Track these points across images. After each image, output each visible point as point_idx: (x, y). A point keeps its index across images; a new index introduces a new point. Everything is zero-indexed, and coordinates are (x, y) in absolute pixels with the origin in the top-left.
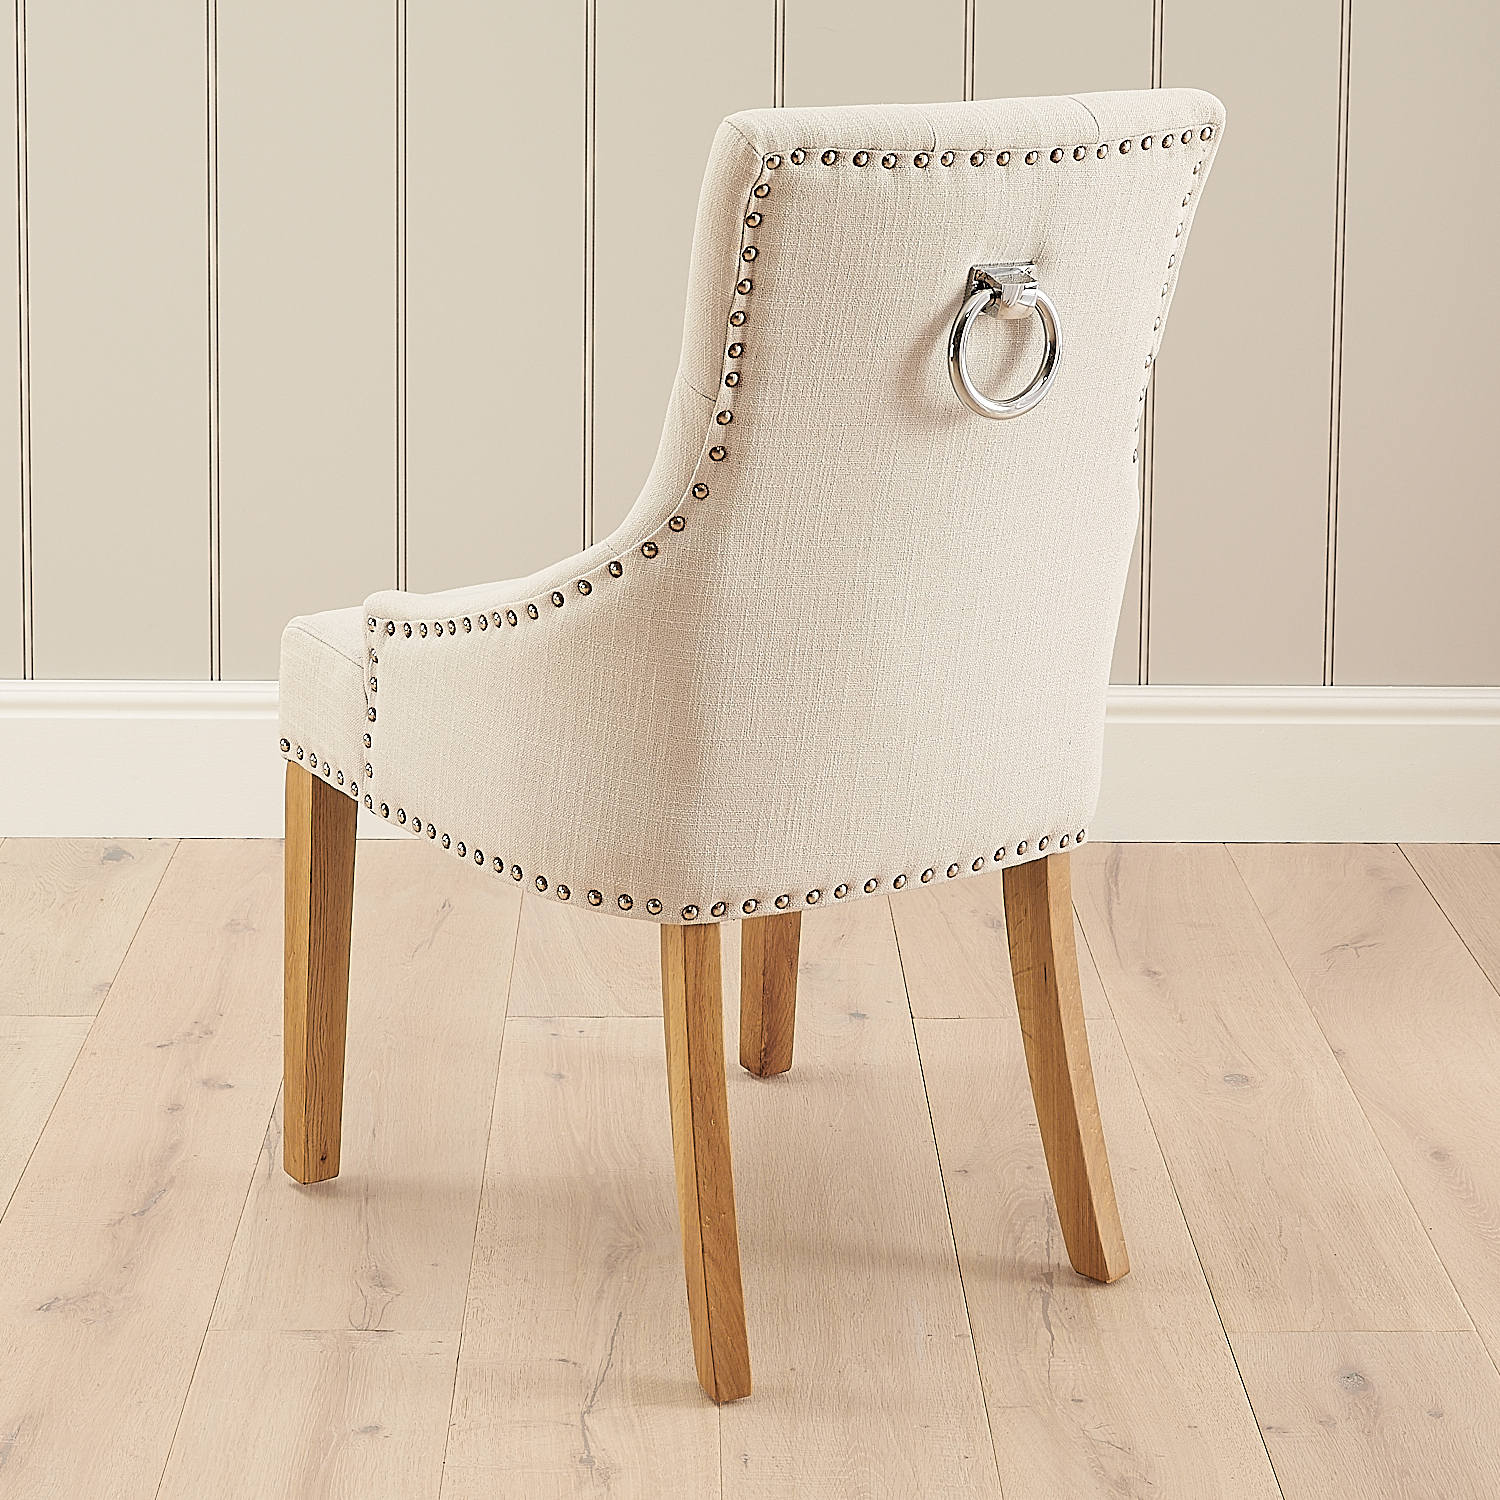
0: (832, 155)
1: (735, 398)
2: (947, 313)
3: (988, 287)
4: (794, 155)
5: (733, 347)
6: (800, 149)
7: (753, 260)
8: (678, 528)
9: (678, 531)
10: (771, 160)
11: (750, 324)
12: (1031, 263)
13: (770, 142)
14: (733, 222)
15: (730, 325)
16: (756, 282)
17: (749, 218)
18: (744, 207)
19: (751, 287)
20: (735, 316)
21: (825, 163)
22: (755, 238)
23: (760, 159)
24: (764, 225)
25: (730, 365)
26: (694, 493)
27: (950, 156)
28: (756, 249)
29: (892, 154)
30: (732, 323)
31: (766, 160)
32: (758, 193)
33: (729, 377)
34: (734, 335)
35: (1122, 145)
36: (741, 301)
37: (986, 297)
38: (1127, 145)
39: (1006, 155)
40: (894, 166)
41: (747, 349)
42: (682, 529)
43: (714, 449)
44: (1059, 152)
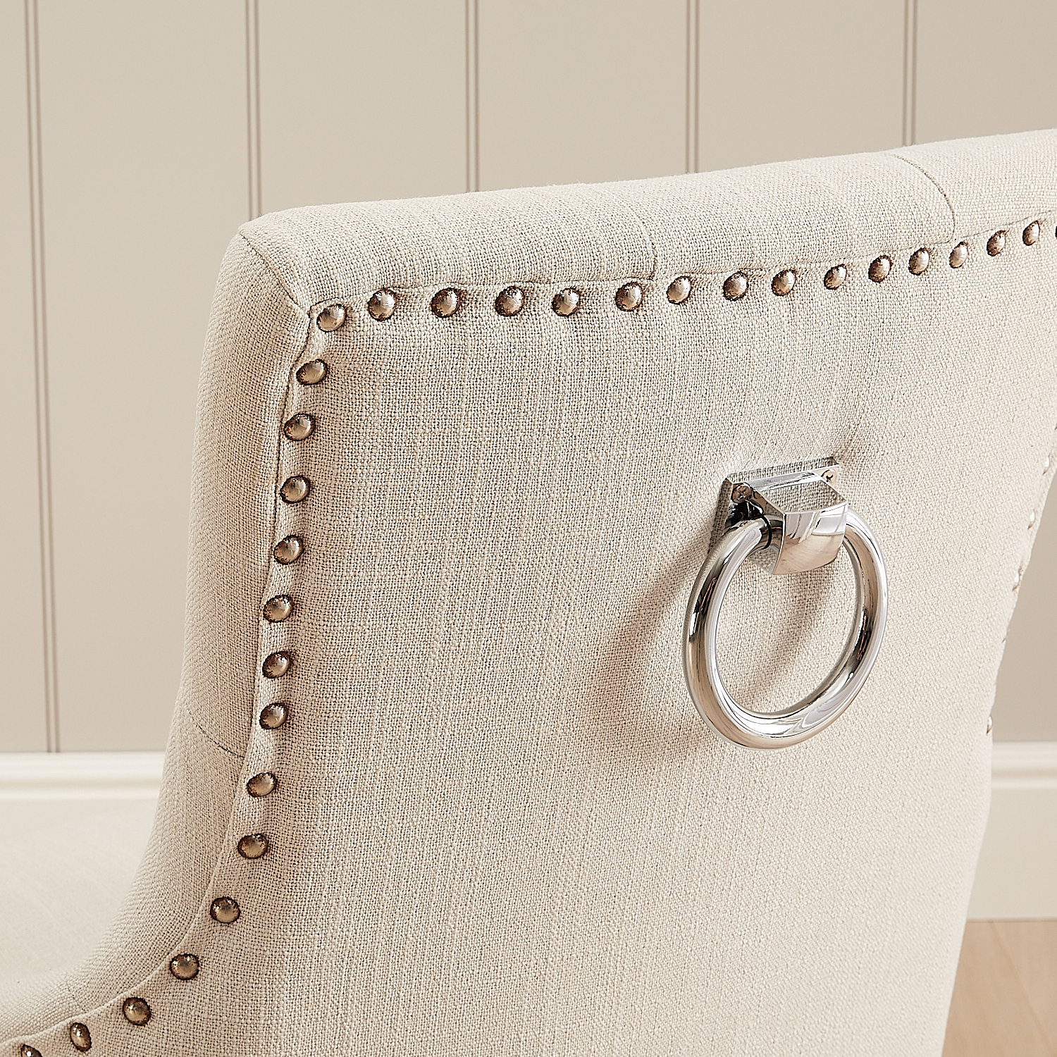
0: (453, 298)
1: (281, 750)
2: (679, 568)
3: (756, 515)
4: (374, 304)
5: (270, 661)
6: (385, 289)
7: (303, 500)
8: (185, 975)
9: (186, 979)
10: (326, 313)
11: (304, 617)
12: (831, 460)
13: (322, 278)
14: (254, 434)
15: (264, 623)
16: (313, 540)
17: (288, 424)
18: (275, 405)
19: (303, 551)
20: (272, 604)
21: (439, 315)
22: (304, 459)
23: (302, 314)
24: (321, 436)
25: (266, 692)
26: (212, 913)
27: (685, 284)
28: (307, 481)
29: (573, 289)
30: (266, 617)
31: (316, 315)
32: (305, 378)
33: (266, 713)
34: (272, 638)
35: (992, 240)
36: (281, 579)
37: (755, 534)
38: (1001, 241)
39: (790, 275)
40: (575, 312)
41: (300, 662)
42: (194, 976)
43: (246, 840)
44: (885, 263)
